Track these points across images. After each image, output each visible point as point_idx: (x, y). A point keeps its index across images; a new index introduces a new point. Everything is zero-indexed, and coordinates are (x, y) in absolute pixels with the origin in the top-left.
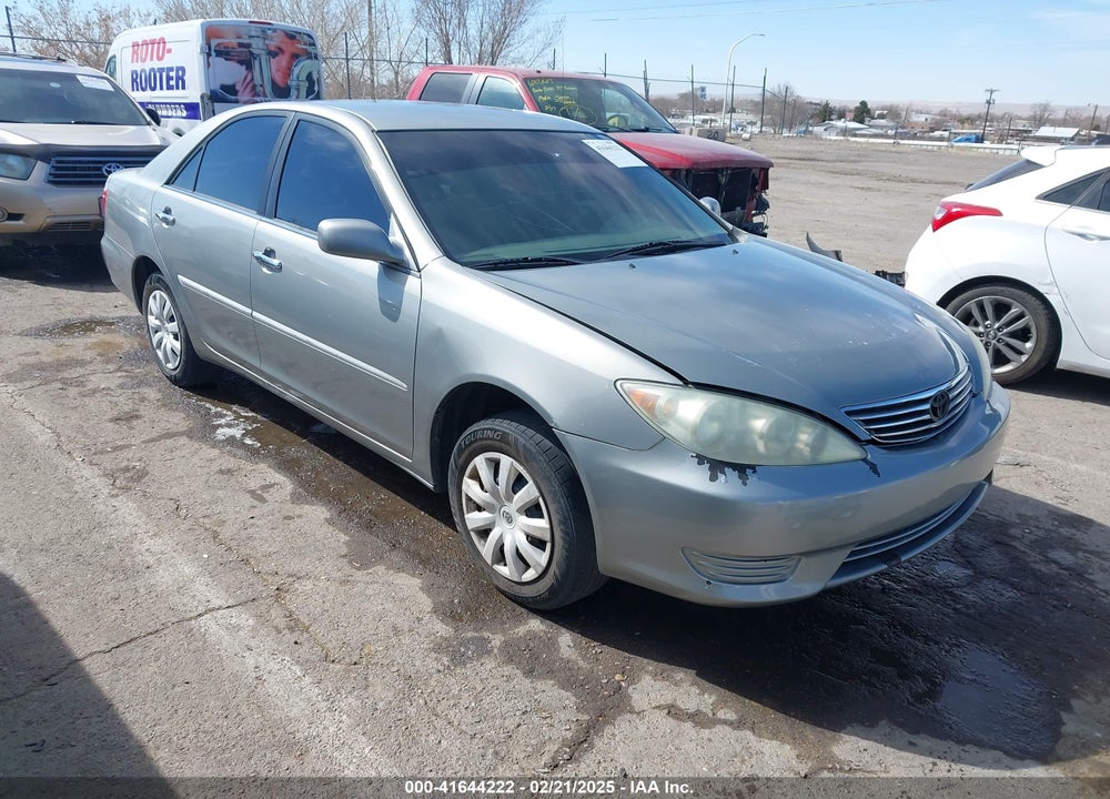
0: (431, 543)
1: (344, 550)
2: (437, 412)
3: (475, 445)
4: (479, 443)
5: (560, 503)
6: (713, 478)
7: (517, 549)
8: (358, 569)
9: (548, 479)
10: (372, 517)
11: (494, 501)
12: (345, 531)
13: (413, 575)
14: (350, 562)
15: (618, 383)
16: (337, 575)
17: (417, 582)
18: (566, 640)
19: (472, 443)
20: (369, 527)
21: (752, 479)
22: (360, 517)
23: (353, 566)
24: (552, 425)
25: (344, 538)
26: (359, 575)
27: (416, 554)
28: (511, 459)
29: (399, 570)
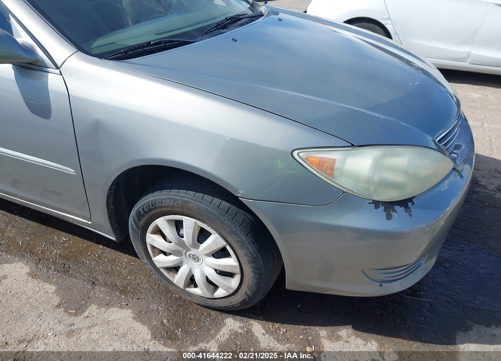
0: (120, 273)
1: (57, 300)
2: (110, 189)
3: (154, 211)
4: (159, 210)
5: (247, 248)
6: (389, 217)
7: (207, 278)
8: (76, 315)
9: (235, 233)
10: (64, 261)
11: (180, 248)
12: (48, 280)
13: (121, 307)
14: (66, 311)
15: (295, 154)
16: (60, 328)
17: (127, 313)
18: (257, 327)
19: (150, 210)
20: (66, 271)
21: (414, 211)
22: (54, 263)
23: (70, 314)
24: (239, 195)
25: (51, 288)
26: (79, 321)
27: (114, 287)
28: (194, 220)
29: (108, 305)
